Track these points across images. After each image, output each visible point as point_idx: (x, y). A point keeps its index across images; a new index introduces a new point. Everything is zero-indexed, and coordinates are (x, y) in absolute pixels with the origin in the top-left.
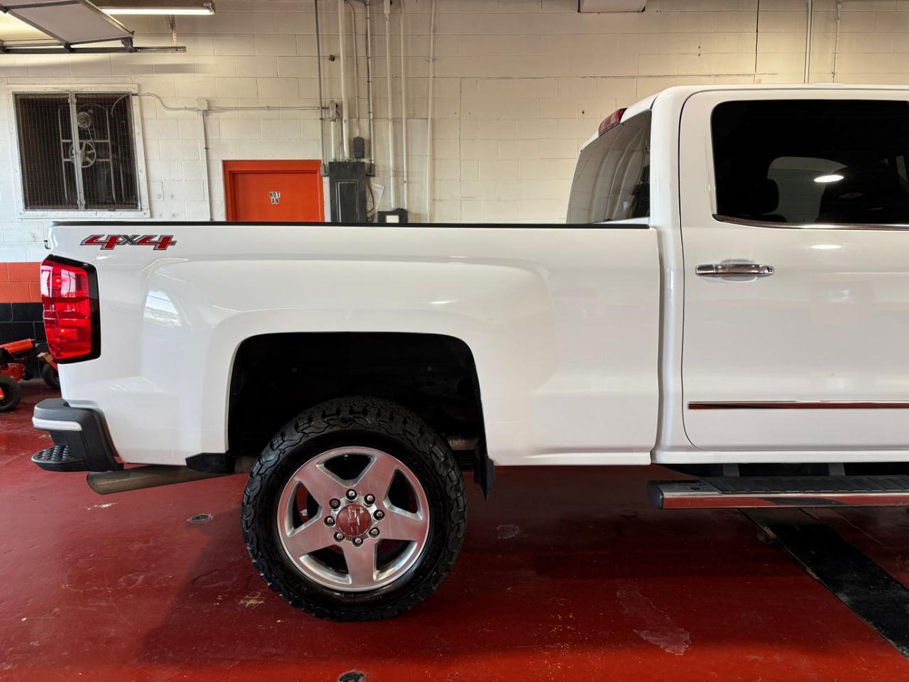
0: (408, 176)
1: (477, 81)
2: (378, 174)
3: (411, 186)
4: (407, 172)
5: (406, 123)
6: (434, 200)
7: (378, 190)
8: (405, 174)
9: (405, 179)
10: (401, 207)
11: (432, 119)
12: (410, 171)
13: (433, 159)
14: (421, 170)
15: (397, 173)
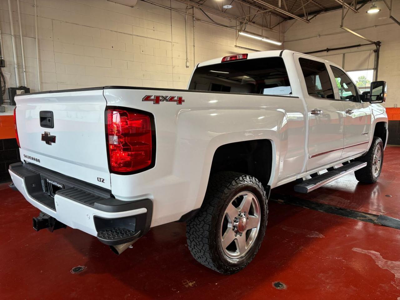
0: (25, 68)
1: (61, 23)
2: (6, 66)
3: (27, 74)
4: (25, 66)
5: (23, 38)
6: (42, 83)
7: (6, 75)
8: (24, 67)
9: (24, 70)
10: (23, 86)
11: (38, 39)
12: (26, 66)
13: (40, 60)
14: (33, 65)
15: (19, 66)
